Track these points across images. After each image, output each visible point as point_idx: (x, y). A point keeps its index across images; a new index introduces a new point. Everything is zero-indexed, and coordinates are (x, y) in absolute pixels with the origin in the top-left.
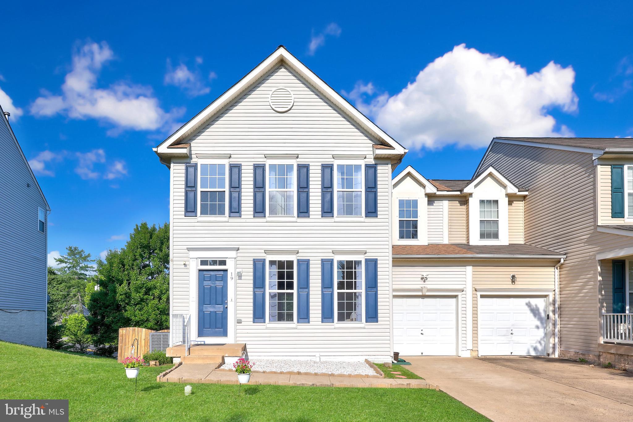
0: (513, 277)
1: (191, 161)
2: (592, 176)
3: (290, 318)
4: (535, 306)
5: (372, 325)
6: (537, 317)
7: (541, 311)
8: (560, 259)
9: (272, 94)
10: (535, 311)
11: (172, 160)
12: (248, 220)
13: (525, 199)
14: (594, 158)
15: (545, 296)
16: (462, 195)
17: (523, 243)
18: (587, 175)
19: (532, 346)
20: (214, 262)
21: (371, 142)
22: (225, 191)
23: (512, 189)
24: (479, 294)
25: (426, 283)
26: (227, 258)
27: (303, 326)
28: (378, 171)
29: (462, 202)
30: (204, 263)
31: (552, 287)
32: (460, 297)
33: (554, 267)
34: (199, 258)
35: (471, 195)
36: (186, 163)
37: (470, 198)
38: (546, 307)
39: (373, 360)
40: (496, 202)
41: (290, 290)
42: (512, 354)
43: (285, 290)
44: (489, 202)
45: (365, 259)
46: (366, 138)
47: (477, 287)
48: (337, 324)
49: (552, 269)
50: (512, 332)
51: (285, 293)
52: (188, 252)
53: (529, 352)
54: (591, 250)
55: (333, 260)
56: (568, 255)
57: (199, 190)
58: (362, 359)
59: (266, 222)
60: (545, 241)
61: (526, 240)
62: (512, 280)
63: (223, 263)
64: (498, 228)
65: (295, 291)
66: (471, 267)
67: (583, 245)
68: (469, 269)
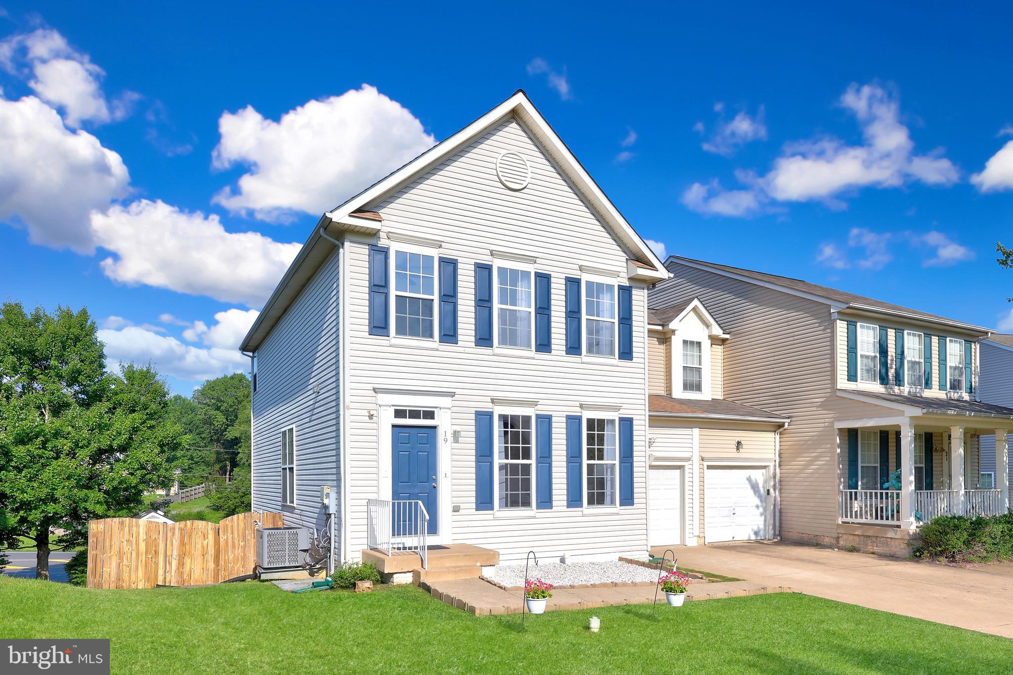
0: (739, 443)
1: (379, 242)
2: (828, 330)
3: (526, 503)
4: (755, 481)
5: (627, 509)
6: (757, 494)
7: (761, 486)
8: (784, 423)
9: (503, 156)
10: (754, 487)
11: (348, 236)
12: (467, 350)
13: (725, 343)
14: (832, 311)
15: (765, 467)
16: (664, 331)
17: (721, 398)
18: (822, 328)
19: (753, 530)
20: (415, 414)
21: (624, 255)
22: (433, 300)
23: (717, 331)
24: (706, 464)
25: (652, 449)
26: (436, 408)
27: (545, 513)
28: (634, 297)
29: (661, 340)
30: (399, 413)
31: (772, 456)
32: (687, 468)
33: (775, 432)
34: (393, 406)
35: (673, 332)
36: (372, 245)
37: (672, 336)
38: (765, 482)
39: (638, 557)
40: (699, 344)
41: (525, 460)
42: (734, 539)
43: (520, 459)
44: (692, 343)
45: (619, 417)
46: (619, 248)
47: (705, 455)
48: (586, 509)
49: (772, 435)
50: (734, 512)
51: (519, 464)
52: (375, 394)
53: (749, 537)
54: (827, 416)
55: (581, 417)
56: (793, 419)
57: (393, 292)
58: (615, 557)
59: (493, 355)
60: (757, 399)
61: (725, 395)
62: (737, 447)
63: (430, 415)
64: (700, 377)
65: (533, 461)
66: (698, 429)
67: (815, 409)
68: (696, 431)
